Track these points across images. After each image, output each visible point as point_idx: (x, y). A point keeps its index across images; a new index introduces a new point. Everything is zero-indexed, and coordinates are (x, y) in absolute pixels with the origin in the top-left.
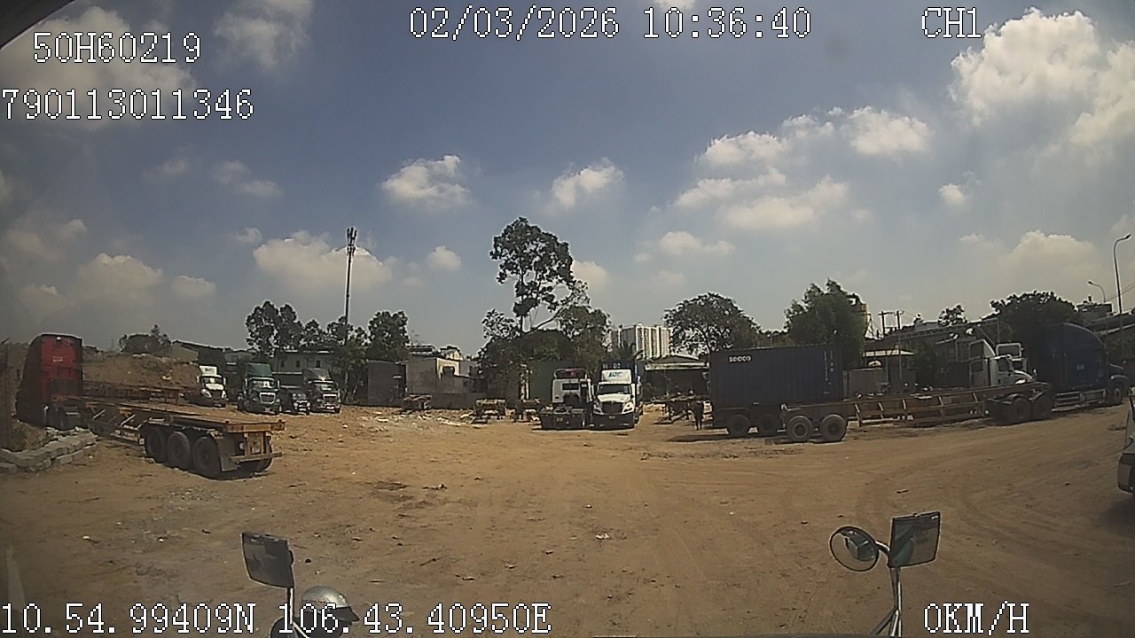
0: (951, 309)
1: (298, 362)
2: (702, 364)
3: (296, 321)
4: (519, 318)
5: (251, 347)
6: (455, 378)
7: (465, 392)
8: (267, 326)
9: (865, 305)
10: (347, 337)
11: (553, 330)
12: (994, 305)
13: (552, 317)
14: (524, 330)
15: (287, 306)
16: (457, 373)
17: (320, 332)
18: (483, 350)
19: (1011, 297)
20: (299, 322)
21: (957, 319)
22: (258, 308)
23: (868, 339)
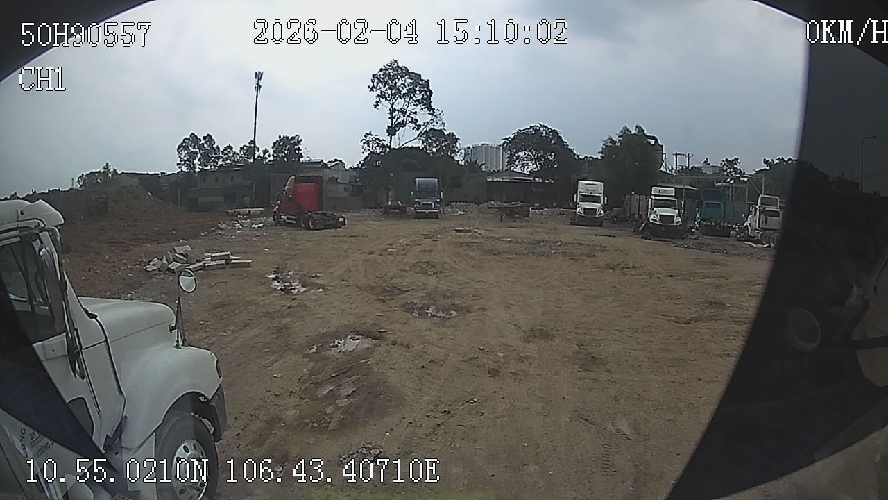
0: (729, 159)
1: (217, 178)
2: (531, 179)
3: (214, 146)
4: (389, 138)
5: (180, 170)
6: (339, 185)
7: (346, 196)
8: (192, 152)
9: (662, 146)
10: (254, 156)
11: (416, 147)
12: (766, 162)
13: (416, 136)
14: (392, 147)
15: (208, 135)
16: (338, 181)
17: (235, 153)
18: (360, 162)
19: (779, 159)
20: (218, 147)
21: (734, 168)
22: (186, 139)
23: (662, 171)
